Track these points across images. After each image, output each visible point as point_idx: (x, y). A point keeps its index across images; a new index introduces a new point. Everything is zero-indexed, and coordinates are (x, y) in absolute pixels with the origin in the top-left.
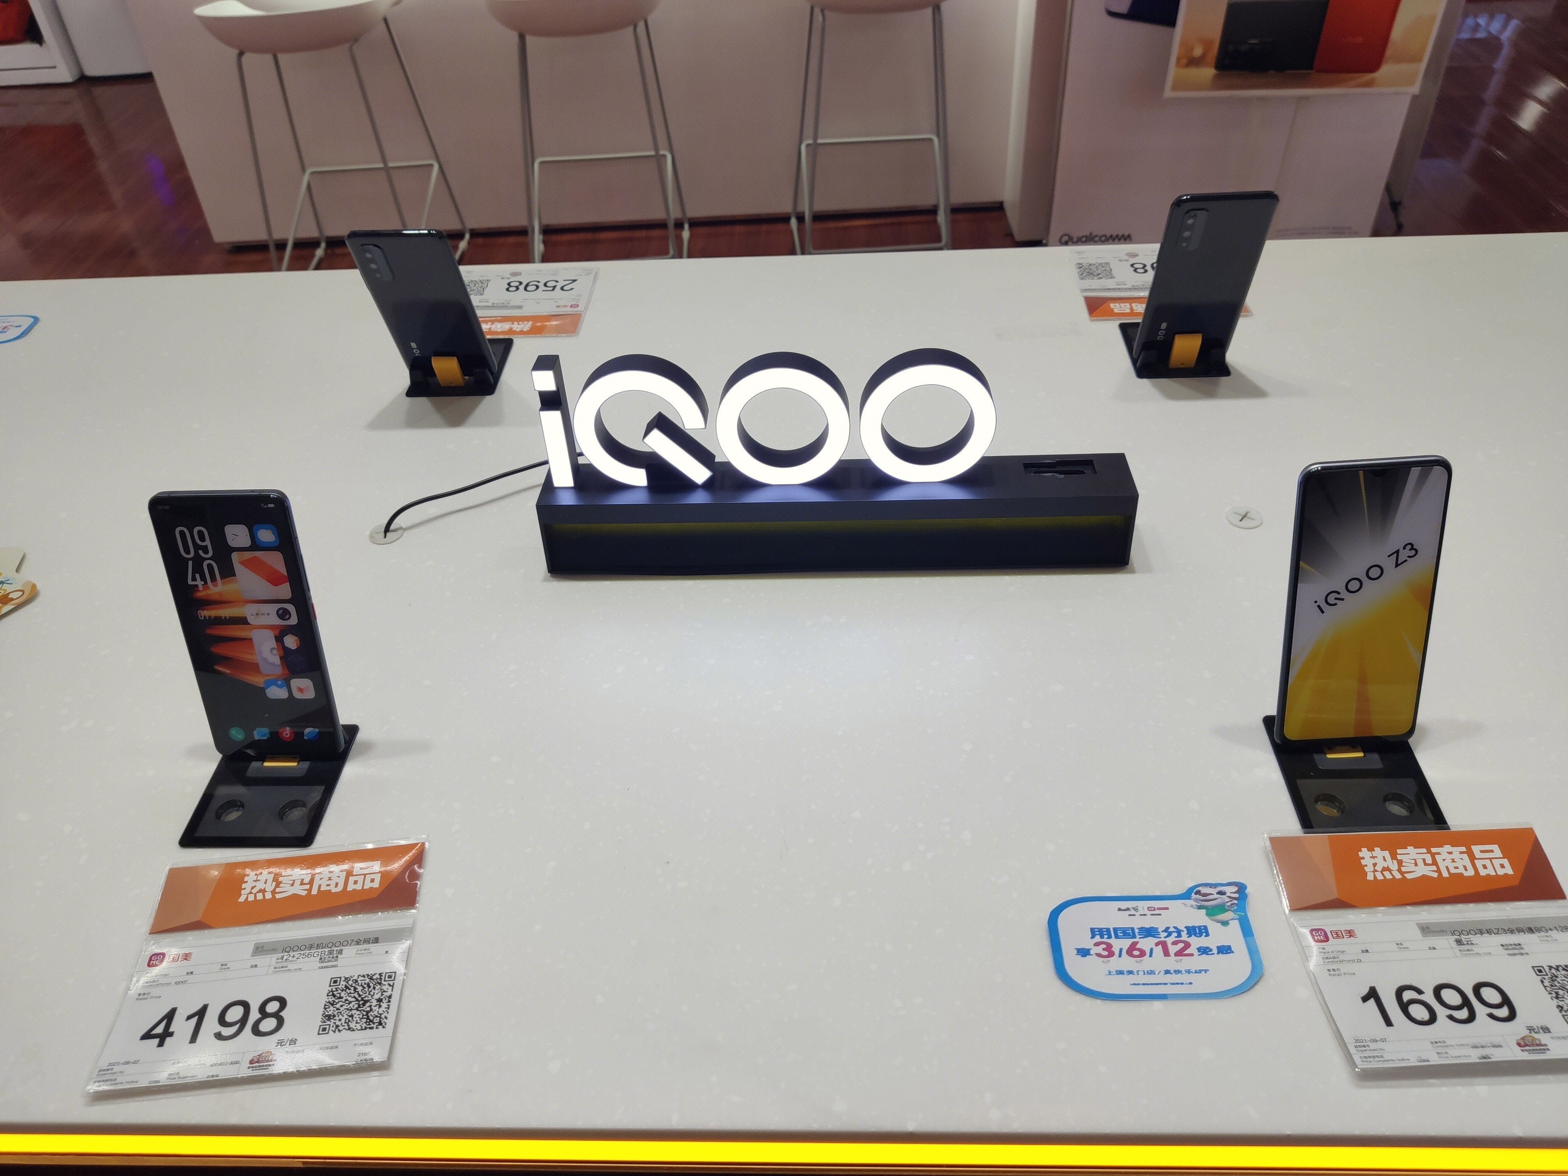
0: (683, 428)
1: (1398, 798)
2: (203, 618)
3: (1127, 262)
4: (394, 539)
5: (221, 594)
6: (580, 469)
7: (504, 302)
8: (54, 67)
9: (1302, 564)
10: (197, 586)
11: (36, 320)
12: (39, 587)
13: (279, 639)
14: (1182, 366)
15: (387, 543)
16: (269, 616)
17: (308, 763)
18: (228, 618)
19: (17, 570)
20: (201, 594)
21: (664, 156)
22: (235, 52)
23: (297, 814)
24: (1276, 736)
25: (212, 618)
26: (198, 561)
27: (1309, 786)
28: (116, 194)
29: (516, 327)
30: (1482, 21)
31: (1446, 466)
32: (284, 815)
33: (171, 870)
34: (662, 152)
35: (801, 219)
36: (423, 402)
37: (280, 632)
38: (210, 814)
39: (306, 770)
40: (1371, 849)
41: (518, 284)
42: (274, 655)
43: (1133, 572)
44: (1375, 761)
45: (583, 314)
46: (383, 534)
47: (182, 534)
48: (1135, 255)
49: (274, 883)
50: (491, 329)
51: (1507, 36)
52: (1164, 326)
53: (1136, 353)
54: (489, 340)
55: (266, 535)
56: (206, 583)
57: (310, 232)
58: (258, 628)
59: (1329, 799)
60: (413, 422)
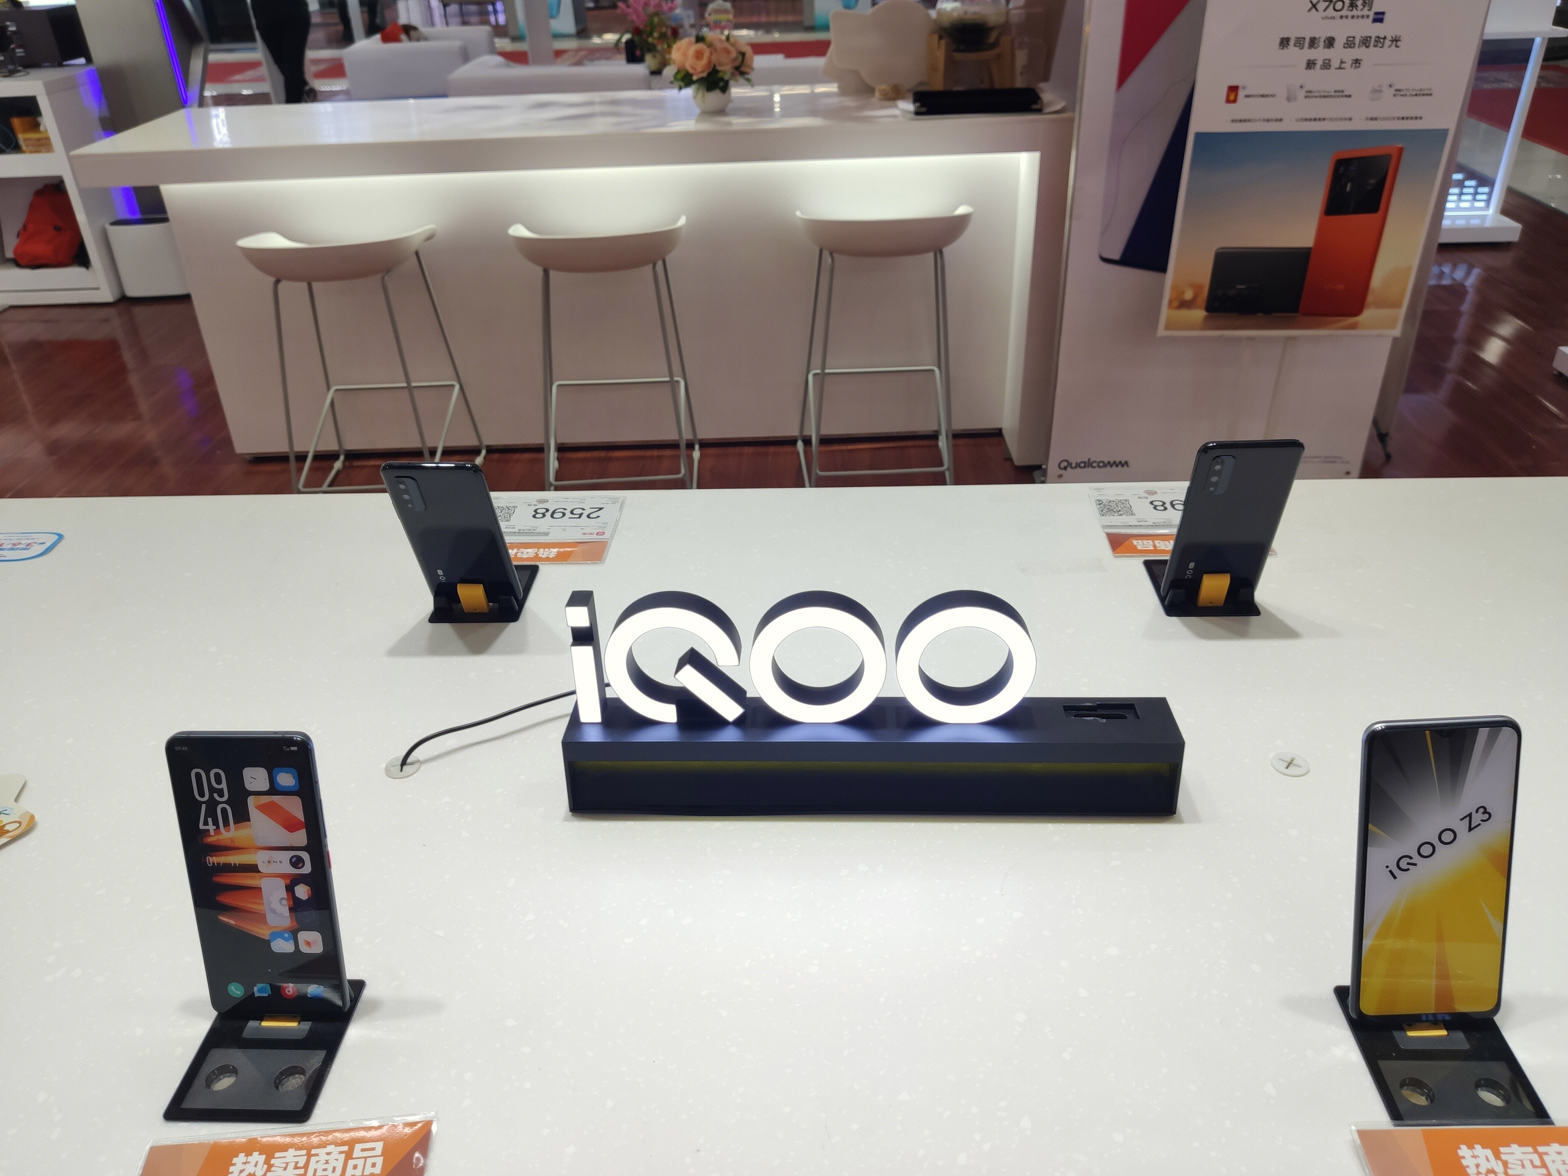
0: (716, 664)
1: (1492, 1085)
2: (211, 865)
3: (1146, 499)
4: (411, 772)
5: (232, 840)
6: (608, 703)
7: (530, 528)
8: (98, 289)
9: (1370, 826)
10: (208, 830)
11: (61, 537)
12: (37, 818)
13: (290, 889)
14: (1210, 605)
15: (403, 776)
16: (282, 863)
17: (310, 1023)
18: (237, 865)
19: (16, 800)
20: (212, 839)
21: (678, 382)
22: (272, 280)
23: (295, 1082)
24: (1352, 1011)
25: (221, 865)
26: (212, 805)
27: (1391, 1067)
28: (144, 406)
29: (543, 553)
30: (1446, 269)
31: (1515, 727)
32: (280, 1083)
33: (152, 1149)
34: (676, 379)
35: (807, 442)
36: (446, 628)
37: (291, 881)
38: (199, 1082)
39: (307, 1031)
40: (1471, 1147)
41: (545, 510)
42: (283, 905)
43: (1181, 821)
44: (1460, 1041)
45: (609, 542)
46: (399, 767)
47: (198, 776)
48: (1153, 493)
49: (266, 1166)
50: (518, 555)
51: (1471, 282)
52: (1192, 565)
53: (1164, 589)
54: (516, 566)
55: (286, 779)
56: (218, 827)
57: (331, 445)
58: (268, 877)
59: (1417, 1084)
60: (435, 649)
